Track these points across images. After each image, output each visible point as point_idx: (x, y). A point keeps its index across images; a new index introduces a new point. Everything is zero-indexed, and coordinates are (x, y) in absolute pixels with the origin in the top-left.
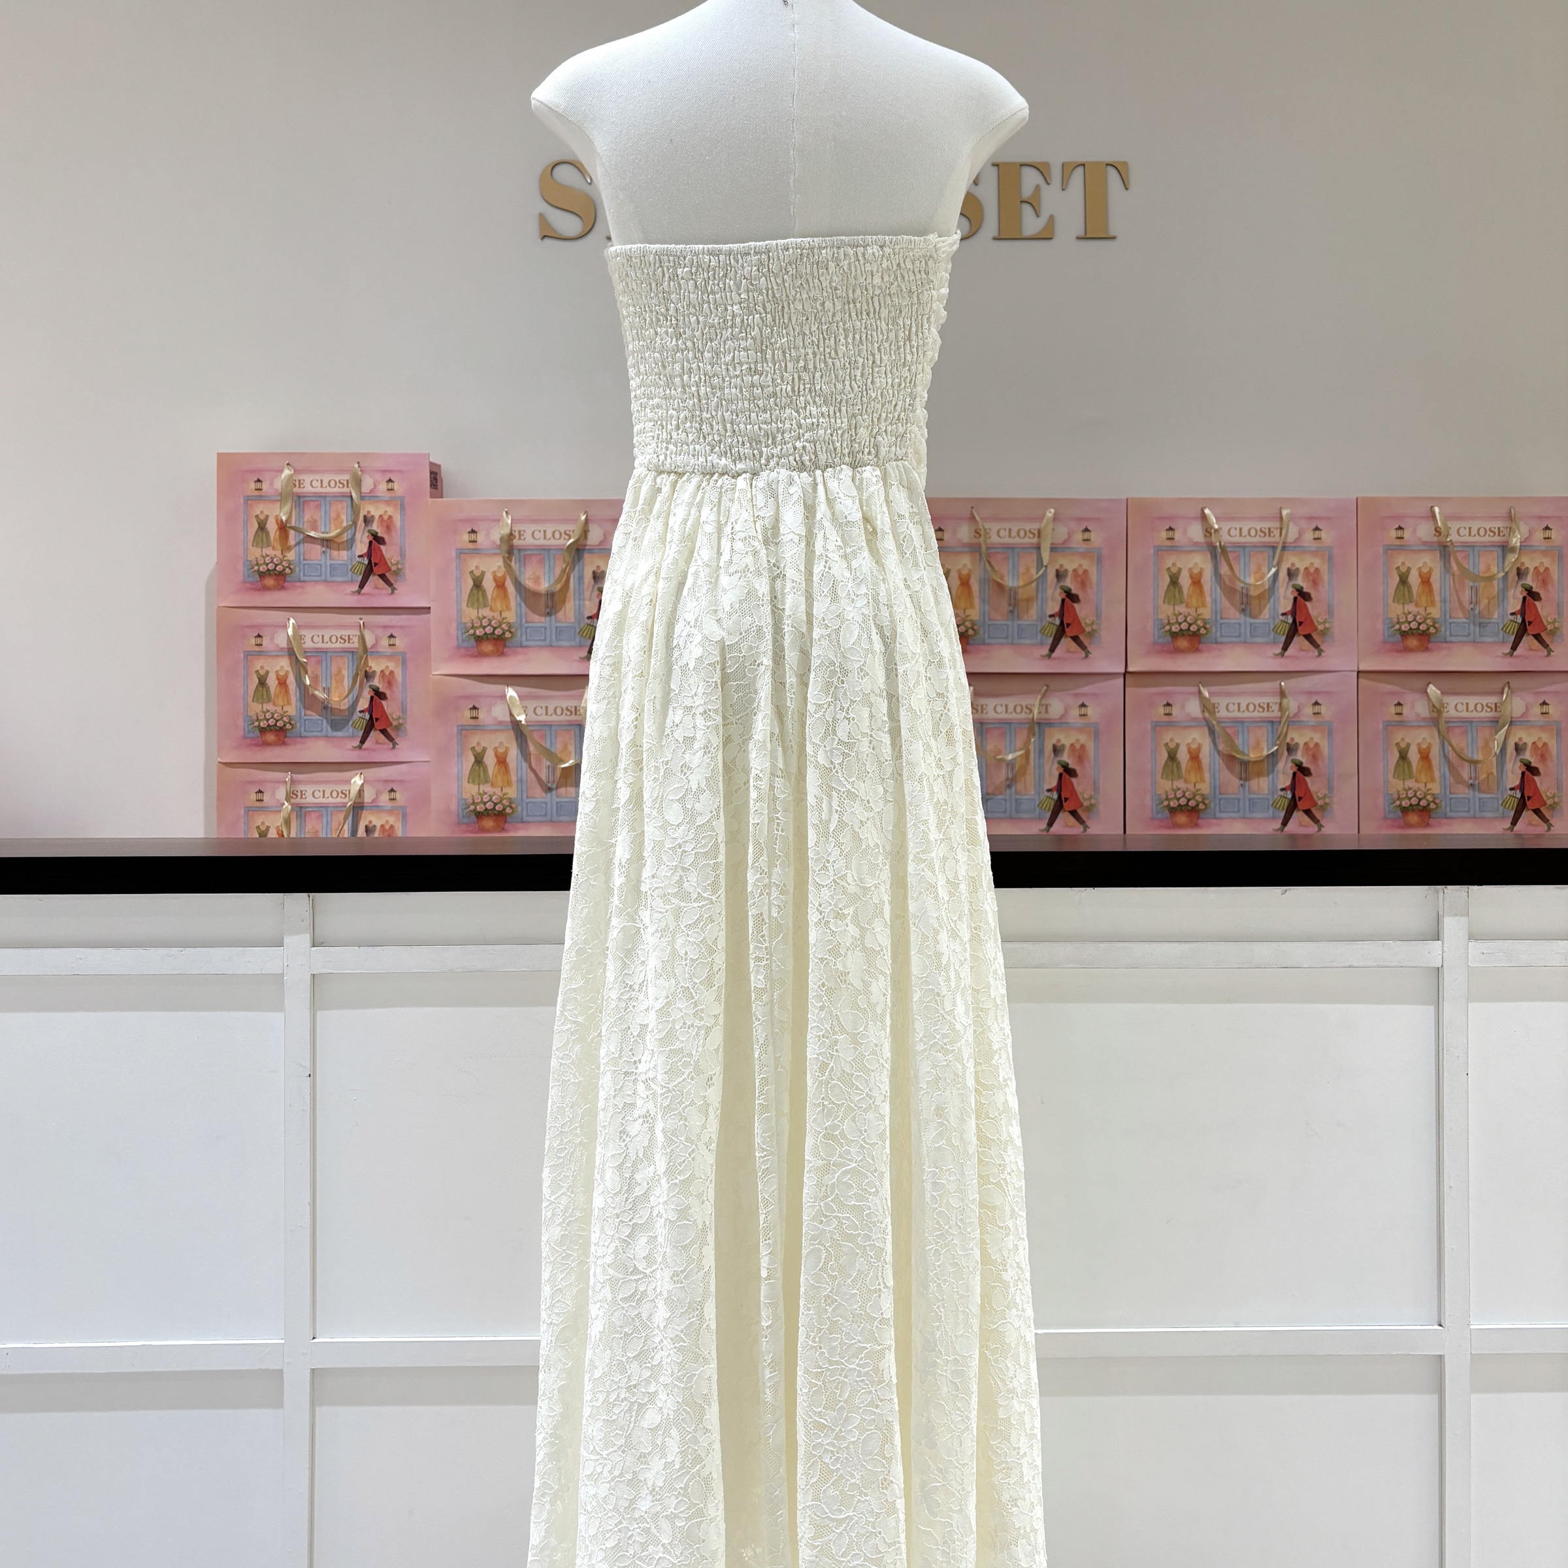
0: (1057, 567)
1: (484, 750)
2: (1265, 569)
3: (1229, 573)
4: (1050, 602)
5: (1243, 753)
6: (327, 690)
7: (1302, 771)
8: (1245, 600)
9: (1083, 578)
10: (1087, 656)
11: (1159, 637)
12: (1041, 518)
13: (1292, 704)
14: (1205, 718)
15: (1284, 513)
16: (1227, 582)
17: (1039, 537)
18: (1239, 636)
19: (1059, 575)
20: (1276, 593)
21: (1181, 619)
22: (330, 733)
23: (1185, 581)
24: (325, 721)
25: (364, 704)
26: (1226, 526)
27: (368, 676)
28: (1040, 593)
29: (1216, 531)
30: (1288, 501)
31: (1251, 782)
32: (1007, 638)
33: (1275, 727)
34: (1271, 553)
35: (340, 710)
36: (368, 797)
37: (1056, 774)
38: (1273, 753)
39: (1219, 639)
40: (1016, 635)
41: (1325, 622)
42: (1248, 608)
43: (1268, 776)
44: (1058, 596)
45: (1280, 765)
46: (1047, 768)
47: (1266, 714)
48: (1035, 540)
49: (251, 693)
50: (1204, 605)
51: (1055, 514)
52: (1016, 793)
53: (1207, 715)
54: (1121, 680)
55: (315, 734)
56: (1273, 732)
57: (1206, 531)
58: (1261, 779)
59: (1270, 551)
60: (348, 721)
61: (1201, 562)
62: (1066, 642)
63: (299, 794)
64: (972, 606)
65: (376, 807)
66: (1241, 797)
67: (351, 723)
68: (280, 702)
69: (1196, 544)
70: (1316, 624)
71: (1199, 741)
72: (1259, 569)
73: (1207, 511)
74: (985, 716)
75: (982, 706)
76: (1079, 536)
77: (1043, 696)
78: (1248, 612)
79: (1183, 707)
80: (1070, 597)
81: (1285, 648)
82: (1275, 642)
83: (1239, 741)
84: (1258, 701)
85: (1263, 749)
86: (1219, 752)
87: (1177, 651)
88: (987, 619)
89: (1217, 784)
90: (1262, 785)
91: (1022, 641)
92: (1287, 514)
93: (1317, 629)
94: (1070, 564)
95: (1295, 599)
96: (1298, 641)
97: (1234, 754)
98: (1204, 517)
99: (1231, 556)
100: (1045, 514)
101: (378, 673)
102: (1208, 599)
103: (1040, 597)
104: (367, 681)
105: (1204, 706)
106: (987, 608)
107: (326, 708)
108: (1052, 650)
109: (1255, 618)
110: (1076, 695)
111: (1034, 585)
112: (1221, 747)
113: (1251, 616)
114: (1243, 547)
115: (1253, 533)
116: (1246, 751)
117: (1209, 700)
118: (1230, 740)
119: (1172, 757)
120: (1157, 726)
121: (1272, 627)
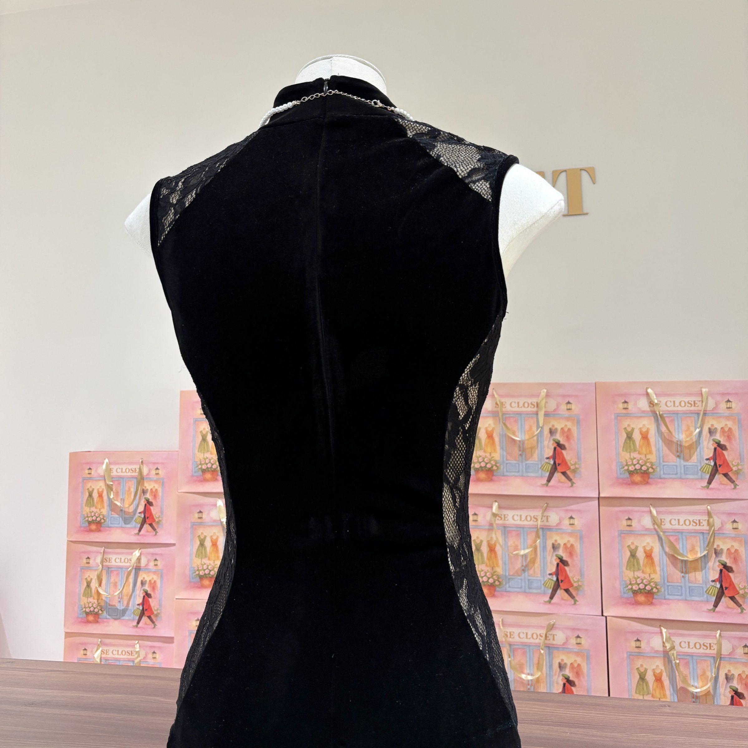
0: (550, 426)
1: (205, 537)
2: (692, 429)
3: (667, 431)
4: (546, 449)
5: (682, 555)
6: (123, 500)
7: (726, 569)
8: (679, 449)
9: (568, 434)
10: (572, 486)
11: (621, 474)
12: (538, 396)
13: (717, 522)
14: (655, 529)
15: (704, 390)
16: (667, 437)
17: (537, 407)
18: (677, 474)
19: (552, 432)
20: (701, 445)
21: (635, 462)
22: (124, 525)
23: (637, 436)
24: (121, 519)
25: (141, 508)
26: (663, 400)
27: (144, 492)
28: (539, 443)
29: (657, 404)
30: (706, 383)
31: (690, 575)
32: (518, 472)
33: (705, 536)
34: (696, 417)
35: (129, 512)
36: (143, 563)
37: (555, 563)
38: (705, 555)
39: (663, 476)
40: (524, 470)
41: (738, 464)
42: (682, 455)
43: (702, 571)
44: (552, 446)
45: (710, 564)
46: (549, 558)
47: (698, 527)
48: (535, 409)
49: (85, 501)
50: (651, 452)
51: (547, 392)
52: (529, 576)
53: (656, 526)
54: (597, 501)
55: (116, 525)
56: (704, 541)
57: (650, 403)
58: (697, 573)
59: (696, 416)
60: (133, 518)
61: (648, 424)
62: (558, 476)
63: (108, 560)
64: (495, 451)
65: (147, 570)
66: (683, 585)
67: (134, 519)
68: (99, 506)
69: (644, 412)
70: (732, 466)
71: (651, 544)
72: (688, 428)
73: (650, 391)
74: (507, 522)
75: (505, 515)
76: (564, 407)
77: (545, 510)
78: (682, 457)
79: (639, 521)
80: (559, 446)
81: (710, 482)
82: (702, 479)
83: (679, 546)
84: (691, 518)
85: (697, 552)
86: (666, 553)
87: (634, 483)
88: (505, 459)
89: (666, 576)
90: (698, 576)
91: (529, 474)
92: (705, 391)
93: (732, 470)
94: (559, 425)
95: (715, 449)
96: (719, 477)
97: (676, 556)
98: (648, 394)
99: (667, 420)
100: (540, 393)
101: (149, 490)
102: (654, 449)
103: (539, 447)
104: (144, 495)
105: (654, 521)
106: (505, 453)
107: (121, 510)
108: (549, 480)
109: (687, 461)
110: (567, 511)
111: (535, 438)
112: (667, 550)
113: (685, 460)
114: (676, 413)
115: (683, 404)
116: (685, 554)
117: (656, 517)
118: (672, 546)
119: (633, 555)
120: (623, 534)
121: (699, 468)
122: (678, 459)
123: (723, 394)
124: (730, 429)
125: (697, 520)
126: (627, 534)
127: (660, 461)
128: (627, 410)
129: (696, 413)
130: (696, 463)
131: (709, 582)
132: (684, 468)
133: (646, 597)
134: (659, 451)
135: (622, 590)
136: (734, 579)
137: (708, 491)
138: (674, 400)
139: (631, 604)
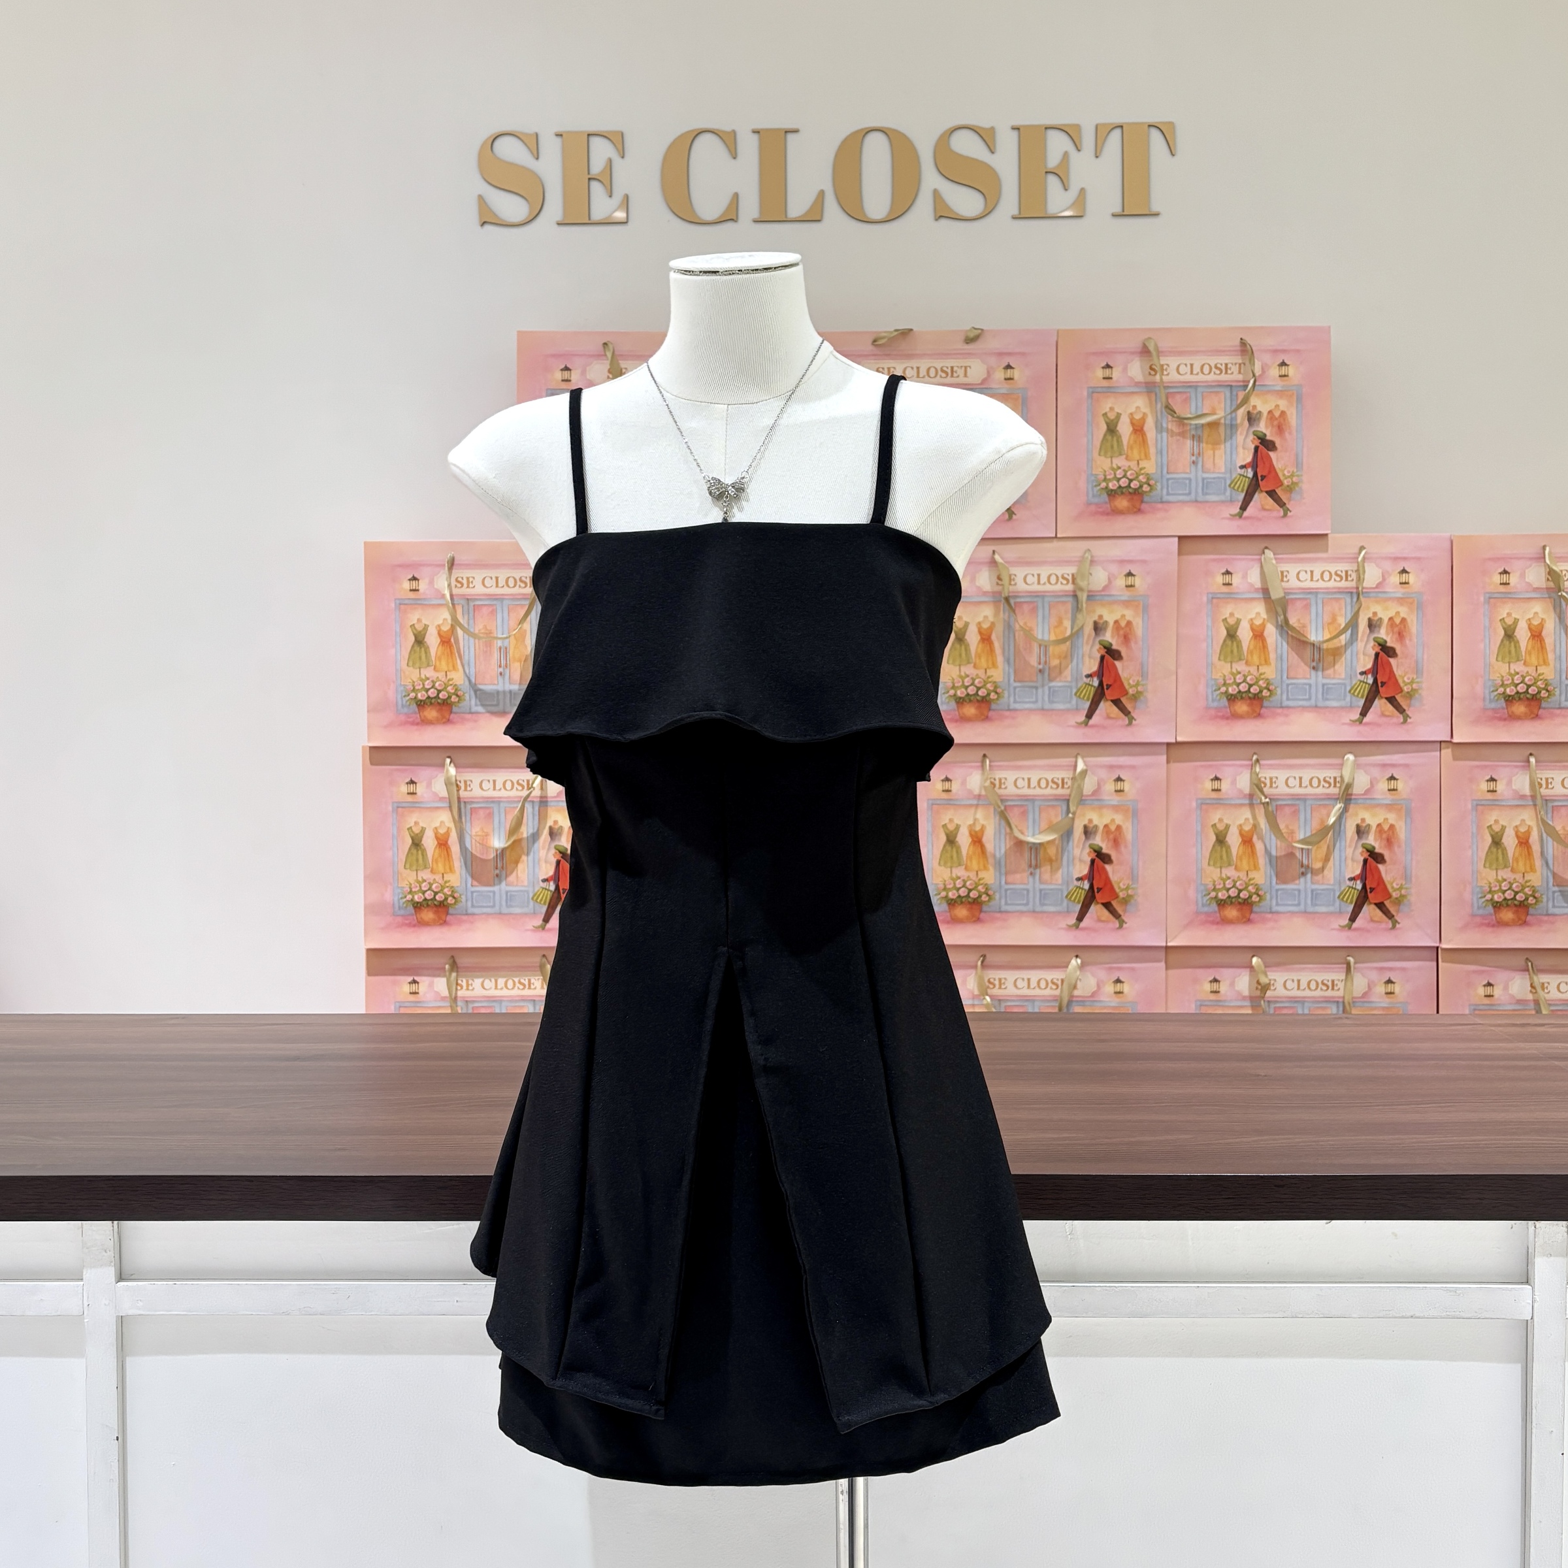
8: (1316, 655)
11: (1213, 700)
18: (1310, 699)
20: (1354, 648)
21: (1239, 679)
23: (1245, 634)
34: (1347, 599)
39: (1286, 703)
41: (1412, 682)
42: (1320, 665)
46: (1076, 853)
50: (1267, 662)
64: (994, 666)
70: (1401, 685)
78: (1320, 669)
79: (1232, 781)
81: (1364, 713)
93: (1402, 691)
95: (1377, 655)
96: (1380, 704)
102: (1273, 656)
108: (1089, 715)
122: (1313, 672)
123: (1396, 559)
124: (1404, 620)
125: (1330, 778)
126: (1213, 804)
127: (1282, 678)
128: (1229, 586)
129: (1349, 592)
130: (1343, 679)
131: (1345, 881)
132: (1323, 690)
133: (1240, 910)
134: (1282, 660)
135: (1200, 899)
136: (1386, 874)
137: (1361, 728)
138: (1312, 569)
139: (1214, 923)
